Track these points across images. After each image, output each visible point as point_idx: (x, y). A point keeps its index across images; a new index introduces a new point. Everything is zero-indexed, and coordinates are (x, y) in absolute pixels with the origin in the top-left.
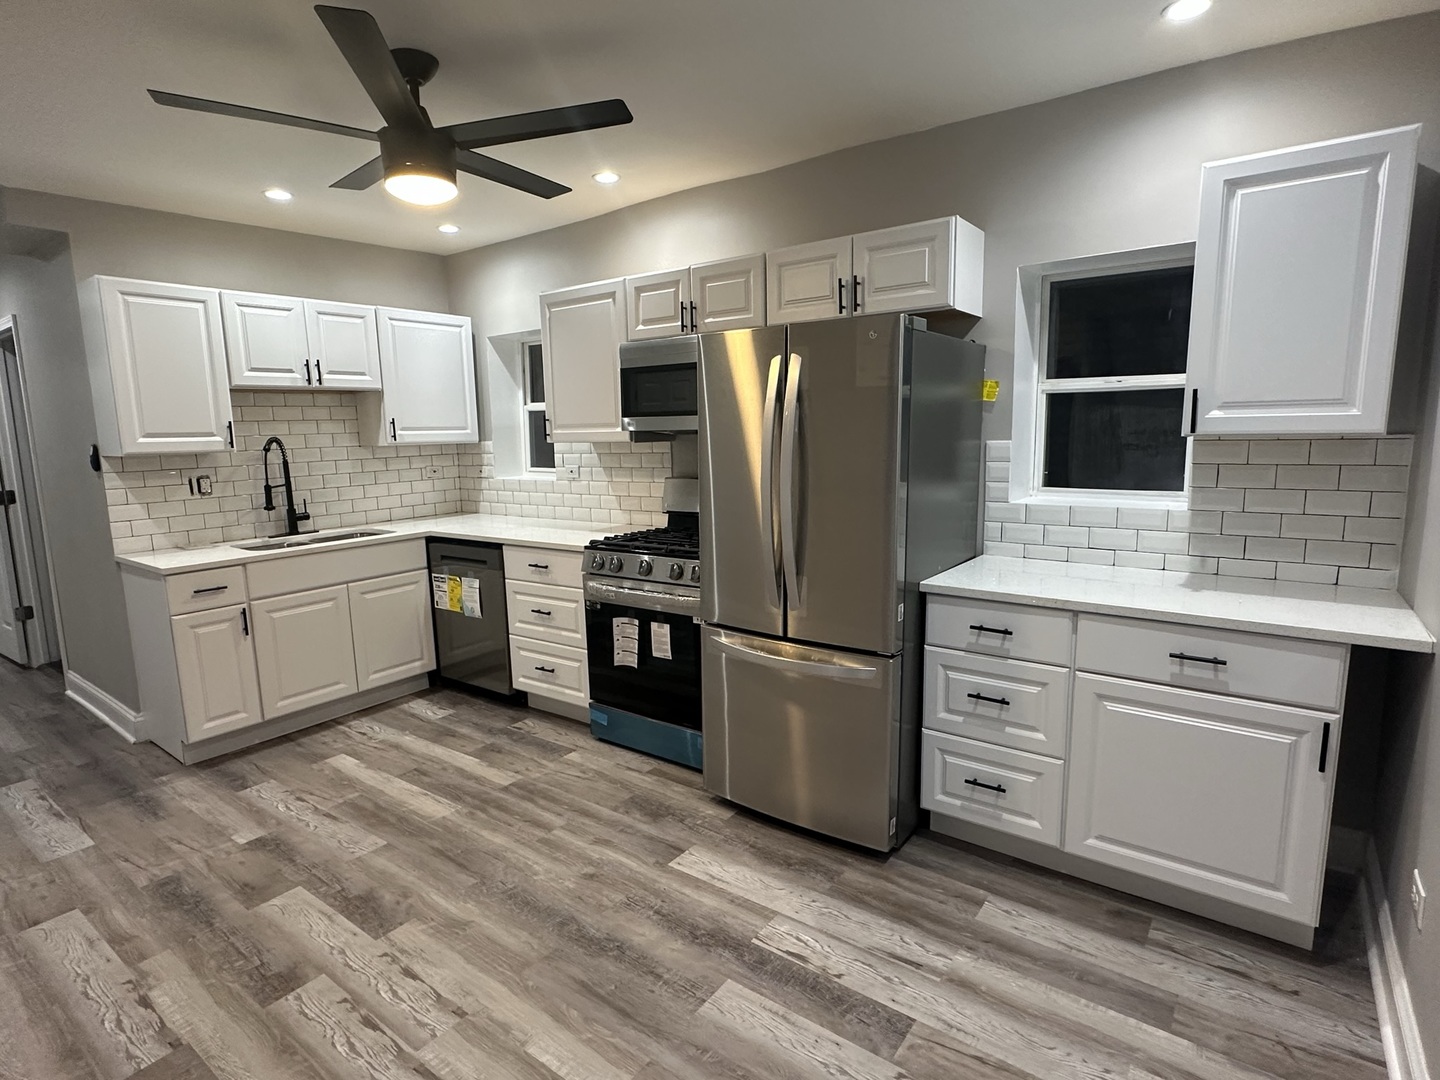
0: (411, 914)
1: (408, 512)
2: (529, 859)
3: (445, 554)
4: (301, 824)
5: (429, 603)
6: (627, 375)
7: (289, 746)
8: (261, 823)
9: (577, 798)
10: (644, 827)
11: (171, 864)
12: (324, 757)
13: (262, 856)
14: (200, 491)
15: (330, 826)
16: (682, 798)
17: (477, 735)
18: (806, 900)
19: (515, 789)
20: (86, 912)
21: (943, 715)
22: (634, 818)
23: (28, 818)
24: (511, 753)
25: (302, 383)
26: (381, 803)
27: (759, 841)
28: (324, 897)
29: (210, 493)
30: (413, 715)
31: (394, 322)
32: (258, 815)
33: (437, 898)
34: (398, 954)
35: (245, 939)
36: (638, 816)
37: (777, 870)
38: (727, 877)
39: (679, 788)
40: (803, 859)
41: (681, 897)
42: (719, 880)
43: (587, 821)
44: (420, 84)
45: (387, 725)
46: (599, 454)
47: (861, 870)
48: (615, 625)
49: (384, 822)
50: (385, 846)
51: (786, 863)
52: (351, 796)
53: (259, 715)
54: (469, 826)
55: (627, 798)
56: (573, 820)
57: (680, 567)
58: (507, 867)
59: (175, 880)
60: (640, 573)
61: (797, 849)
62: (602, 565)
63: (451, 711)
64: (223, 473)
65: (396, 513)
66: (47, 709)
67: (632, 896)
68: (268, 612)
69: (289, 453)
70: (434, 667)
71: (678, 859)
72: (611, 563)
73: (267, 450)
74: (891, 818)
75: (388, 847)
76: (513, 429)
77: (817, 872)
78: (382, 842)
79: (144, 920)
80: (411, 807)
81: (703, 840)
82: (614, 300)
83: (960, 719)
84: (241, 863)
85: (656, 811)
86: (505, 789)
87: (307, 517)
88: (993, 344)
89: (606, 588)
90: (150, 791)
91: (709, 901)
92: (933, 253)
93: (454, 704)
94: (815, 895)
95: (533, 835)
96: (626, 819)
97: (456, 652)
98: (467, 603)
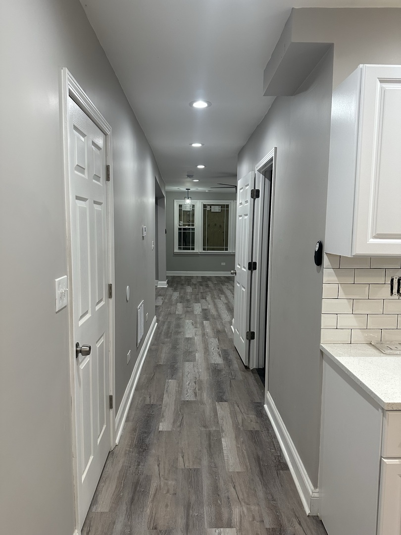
14: (398, 291)
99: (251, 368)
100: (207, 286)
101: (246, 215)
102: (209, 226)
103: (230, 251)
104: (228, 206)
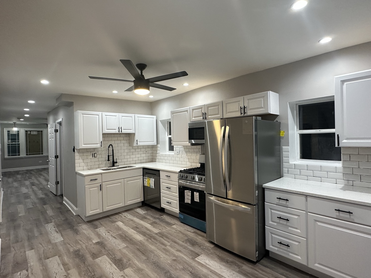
0: (130, 266)
1: (140, 161)
2: (160, 254)
3: (147, 172)
4: (108, 239)
5: (143, 184)
6: (190, 130)
7: (108, 218)
8: (99, 238)
9: (174, 238)
10: (190, 248)
11: (78, 246)
12: (115, 222)
13: (98, 246)
14: (94, 156)
15: (114, 240)
16: (200, 240)
17: (151, 219)
18: (232, 273)
19: (158, 234)
20: (59, 257)
21: (271, 222)
22: (188, 245)
23: (51, 232)
24: (159, 224)
25: (117, 132)
26: (127, 235)
27: (220, 254)
28: (110, 259)
29: (96, 157)
30: (137, 213)
31: (138, 118)
32: (99, 235)
33: (136, 262)
34: (125, 276)
35: (91, 268)
36: (189, 244)
37: (224, 264)
38: (210, 264)
39: (200, 237)
40: (232, 261)
41: (197, 268)
42: (208, 265)
43: (175, 244)
44: (143, 70)
45: (131, 214)
46: (184, 148)
47: (248, 266)
48: (185, 192)
49: (127, 240)
50: (126, 247)
51: (227, 262)
52: (120, 233)
53: (102, 210)
54: (146, 243)
55: (186, 239)
56: (172, 244)
57: (201, 178)
58: (154, 255)
59: (79, 250)
60: (191, 179)
61: (231, 258)
62: (183, 177)
63: (146, 212)
64: (99, 152)
65: (137, 162)
66: (59, 206)
67: (184, 267)
68: (106, 185)
69: (114, 148)
70: (143, 200)
71: (198, 258)
72: (185, 176)
73: (109, 147)
74: (256, 252)
75: (127, 247)
76: (164, 142)
77: (236, 265)
78: (126, 246)
79: (71, 260)
80: (133, 237)
81: (205, 253)
82: (187, 112)
83: (276, 224)
84: (94, 248)
85: (193, 243)
86: (156, 234)
87: (117, 163)
88: (282, 121)
89: (183, 182)
90: (77, 228)
91: (205, 271)
92: (264, 100)
93: (147, 210)
94: (234, 272)
95: (161, 247)
96: (186, 245)
97: (148, 197)
98: (151, 185)
99: (58, 195)
100: (31, 173)
101: (53, 138)
102: (29, 142)
103: (45, 154)
104: (42, 131)
